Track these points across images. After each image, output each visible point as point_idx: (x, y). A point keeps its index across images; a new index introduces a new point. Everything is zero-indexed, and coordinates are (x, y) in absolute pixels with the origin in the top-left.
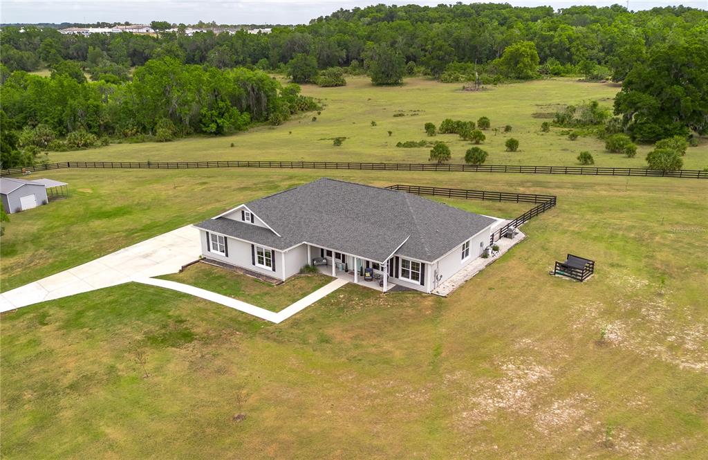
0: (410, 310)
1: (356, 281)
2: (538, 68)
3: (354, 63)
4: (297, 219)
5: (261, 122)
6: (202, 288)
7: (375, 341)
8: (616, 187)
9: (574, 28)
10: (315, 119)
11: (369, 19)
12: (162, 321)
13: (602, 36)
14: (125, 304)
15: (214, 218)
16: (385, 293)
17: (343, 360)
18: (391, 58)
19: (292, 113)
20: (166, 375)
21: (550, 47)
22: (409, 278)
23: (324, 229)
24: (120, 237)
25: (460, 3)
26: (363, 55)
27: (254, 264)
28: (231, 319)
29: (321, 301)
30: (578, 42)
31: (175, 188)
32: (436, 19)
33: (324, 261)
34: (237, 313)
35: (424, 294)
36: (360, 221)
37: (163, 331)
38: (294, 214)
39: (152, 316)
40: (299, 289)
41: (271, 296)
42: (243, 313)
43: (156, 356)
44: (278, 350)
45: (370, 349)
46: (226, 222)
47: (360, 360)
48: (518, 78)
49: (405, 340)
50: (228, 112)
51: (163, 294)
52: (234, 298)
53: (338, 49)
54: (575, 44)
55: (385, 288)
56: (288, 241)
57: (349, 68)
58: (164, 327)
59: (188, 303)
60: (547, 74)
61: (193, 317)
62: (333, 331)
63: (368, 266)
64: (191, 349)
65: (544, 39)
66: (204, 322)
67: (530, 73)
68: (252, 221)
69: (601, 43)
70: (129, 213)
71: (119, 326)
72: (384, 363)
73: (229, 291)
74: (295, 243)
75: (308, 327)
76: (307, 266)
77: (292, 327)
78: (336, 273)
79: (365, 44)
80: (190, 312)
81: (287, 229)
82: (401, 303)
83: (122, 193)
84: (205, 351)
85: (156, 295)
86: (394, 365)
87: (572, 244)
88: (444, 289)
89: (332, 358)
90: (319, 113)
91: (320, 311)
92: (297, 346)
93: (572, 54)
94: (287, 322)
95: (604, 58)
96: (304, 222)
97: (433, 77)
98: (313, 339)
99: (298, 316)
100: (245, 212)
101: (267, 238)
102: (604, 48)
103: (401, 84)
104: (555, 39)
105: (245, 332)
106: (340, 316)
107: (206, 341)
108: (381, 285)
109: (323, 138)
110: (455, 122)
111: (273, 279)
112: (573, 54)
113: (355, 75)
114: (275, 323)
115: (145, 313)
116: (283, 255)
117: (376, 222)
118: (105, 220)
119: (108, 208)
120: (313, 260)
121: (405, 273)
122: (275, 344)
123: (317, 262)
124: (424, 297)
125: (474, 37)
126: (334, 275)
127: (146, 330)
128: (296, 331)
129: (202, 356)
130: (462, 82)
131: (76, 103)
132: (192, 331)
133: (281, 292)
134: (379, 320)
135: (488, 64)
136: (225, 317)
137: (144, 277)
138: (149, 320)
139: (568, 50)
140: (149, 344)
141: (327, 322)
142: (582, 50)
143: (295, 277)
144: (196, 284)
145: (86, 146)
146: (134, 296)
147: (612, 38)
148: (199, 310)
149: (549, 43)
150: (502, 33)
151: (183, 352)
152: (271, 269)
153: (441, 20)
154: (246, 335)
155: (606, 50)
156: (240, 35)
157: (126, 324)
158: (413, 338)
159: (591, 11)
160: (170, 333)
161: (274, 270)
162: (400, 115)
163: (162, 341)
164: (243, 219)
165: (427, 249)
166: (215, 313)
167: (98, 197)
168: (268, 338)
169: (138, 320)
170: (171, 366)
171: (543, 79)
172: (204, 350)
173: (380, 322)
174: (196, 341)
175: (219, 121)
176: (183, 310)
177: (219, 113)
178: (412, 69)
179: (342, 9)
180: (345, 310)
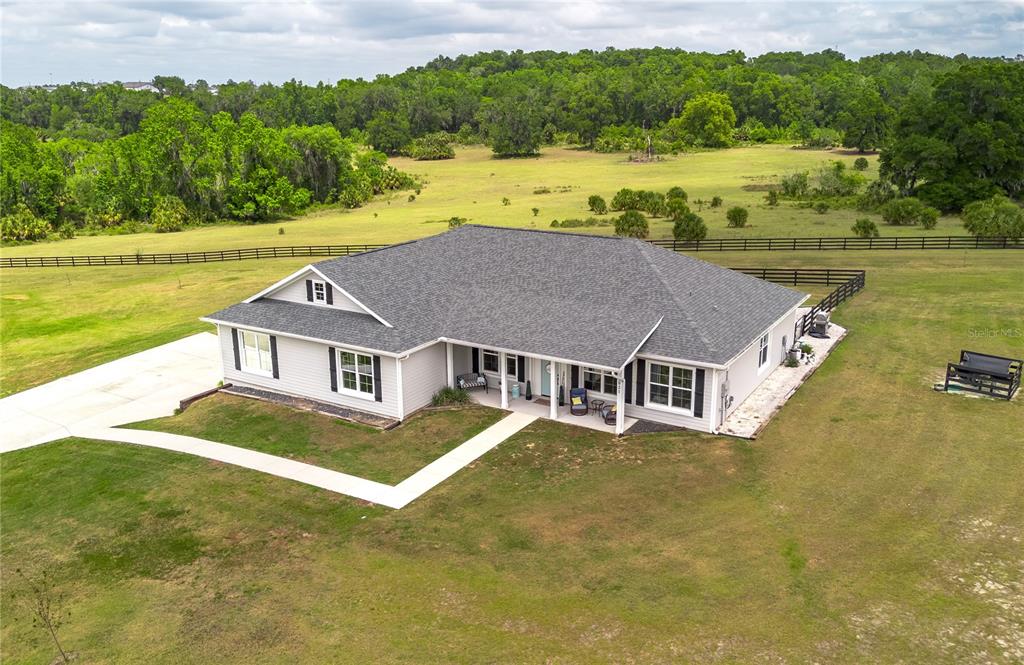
0: (690, 468)
1: (553, 416)
2: (733, 131)
3: (465, 127)
4: (423, 296)
5: (328, 203)
6: (221, 442)
7: (638, 539)
8: (947, 262)
9: (779, 76)
10: (413, 197)
11: (483, 69)
12: (125, 516)
13: (819, 89)
14: (46, 482)
15: (248, 301)
16: (621, 435)
17: (574, 589)
18: (521, 117)
19: (375, 193)
20: (119, 653)
21: (748, 104)
22: (666, 403)
23: (479, 312)
24: (63, 361)
25: (612, 48)
26: (477, 117)
27: (334, 389)
28: (289, 504)
29: (488, 457)
30: (787, 95)
31: (180, 287)
32: (580, 67)
33: (481, 380)
34: (301, 489)
35: (705, 437)
36: (551, 295)
37: (125, 539)
38: (414, 288)
39: (104, 506)
40: (437, 434)
41: (377, 452)
42: (316, 489)
43: (99, 601)
44: (408, 572)
45: (631, 560)
46: (274, 307)
47: (618, 588)
48: (706, 146)
49: (707, 533)
50: (274, 184)
51: (136, 457)
52: (293, 458)
53: (441, 108)
54: (782, 98)
55: (621, 427)
56: (407, 336)
57: (458, 136)
58: (129, 528)
59: (189, 473)
60: (745, 140)
61: (200, 503)
62: (533, 520)
63: (575, 383)
64: (190, 580)
65: (739, 91)
66: (226, 513)
67: (723, 138)
68: (330, 301)
69: (818, 97)
70: (92, 325)
71: (21, 533)
72: (681, 592)
73: (282, 446)
74: (424, 340)
75: (471, 515)
76: (446, 391)
77: (433, 516)
78: (510, 401)
79: (479, 101)
80: (192, 492)
81: (403, 313)
82: (664, 455)
83: (84, 298)
84: (227, 581)
85: (120, 460)
86: (706, 598)
87: (939, 340)
88: (743, 424)
89: (547, 586)
90: (418, 193)
91: (490, 479)
92: (453, 559)
93: (779, 113)
94: (420, 506)
95: (824, 119)
96: (438, 302)
97: (583, 146)
98: (487, 541)
99: (443, 491)
100: (314, 281)
101: (363, 331)
102: (822, 104)
103: (538, 156)
104: (755, 92)
105: (324, 532)
106: (538, 486)
107: (228, 556)
108: (611, 419)
109: (429, 220)
110: (636, 193)
111: (377, 418)
112: (781, 113)
113: (466, 144)
114: (392, 509)
115: (87, 499)
116: (399, 365)
117: (584, 296)
118: (42, 338)
119: (52, 320)
120: (457, 379)
121: (659, 395)
122: (400, 556)
123: (466, 381)
124: (708, 441)
125: (638, 90)
126: (504, 406)
127: (84, 538)
128: (445, 525)
129: (219, 596)
130: (627, 152)
131: (18, 171)
132: (196, 534)
133: (397, 442)
134: (630, 492)
135: (660, 128)
136: (275, 499)
137: (98, 428)
138: (95, 515)
139: (774, 106)
140: (86, 571)
141: (513, 501)
142: (792, 106)
143: (423, 413)
144: (209, 435)
145: (32, 238)
146: (68, 466)
147: (834, 89)
148: (216, 487)
149: (746, 97)
150: (678, 85)
151: (170, 587)
152: (371, 396)
153: (588, 67)
154: (325, 540)
155: (825, 107)
156: (290, 88)
157: (38, 528)
158: (723, 527)
159: (795, 58)
160: (142, 542)
161: (379, 398)
162: (544, 192)
163: (120, 564)
164: (310, 299)
165: (706, 340)
166: (253, 493)
167: (36, 305)
168: (381, 543)
169: (69, 516)
170: (134, 629)
171: (741, 146)
172: (224, 579)
173: (636, 496)
174: (204, 559)
175: (258, 198)
176: (177, 489)
177: (259, 187)
178: (551, 135)
179: (441, 56)
180: (547, 473)
